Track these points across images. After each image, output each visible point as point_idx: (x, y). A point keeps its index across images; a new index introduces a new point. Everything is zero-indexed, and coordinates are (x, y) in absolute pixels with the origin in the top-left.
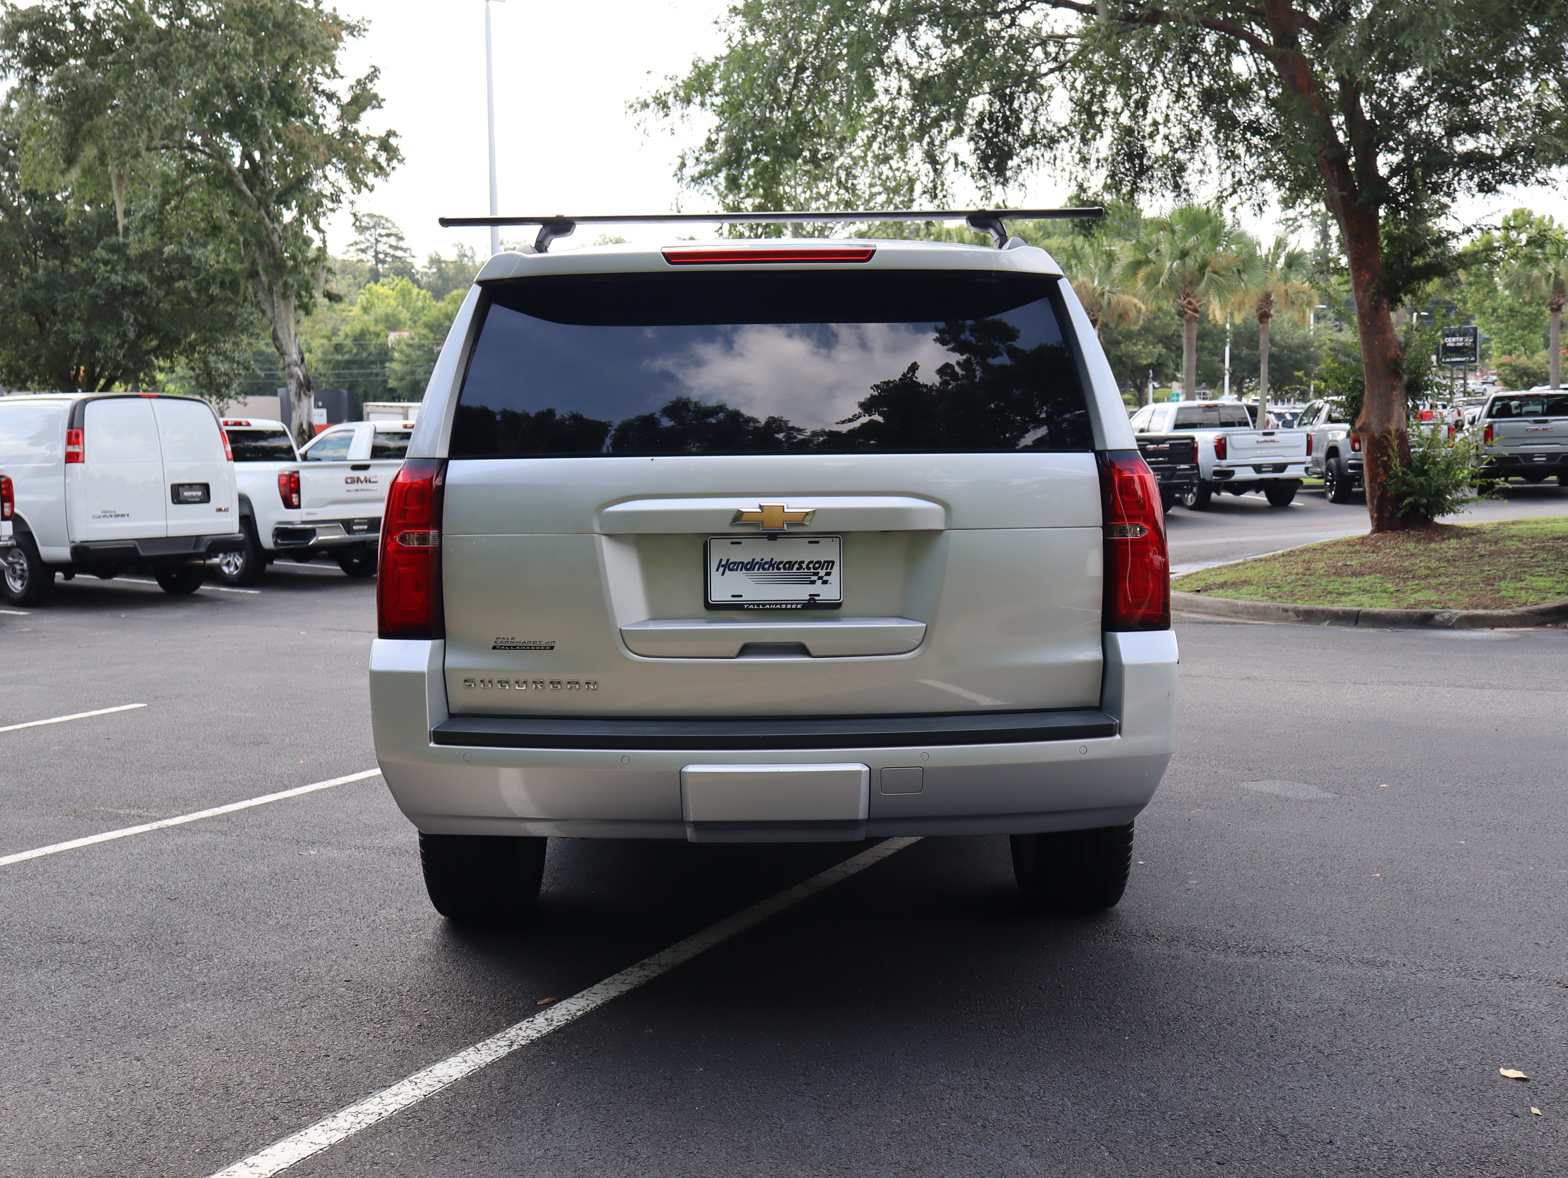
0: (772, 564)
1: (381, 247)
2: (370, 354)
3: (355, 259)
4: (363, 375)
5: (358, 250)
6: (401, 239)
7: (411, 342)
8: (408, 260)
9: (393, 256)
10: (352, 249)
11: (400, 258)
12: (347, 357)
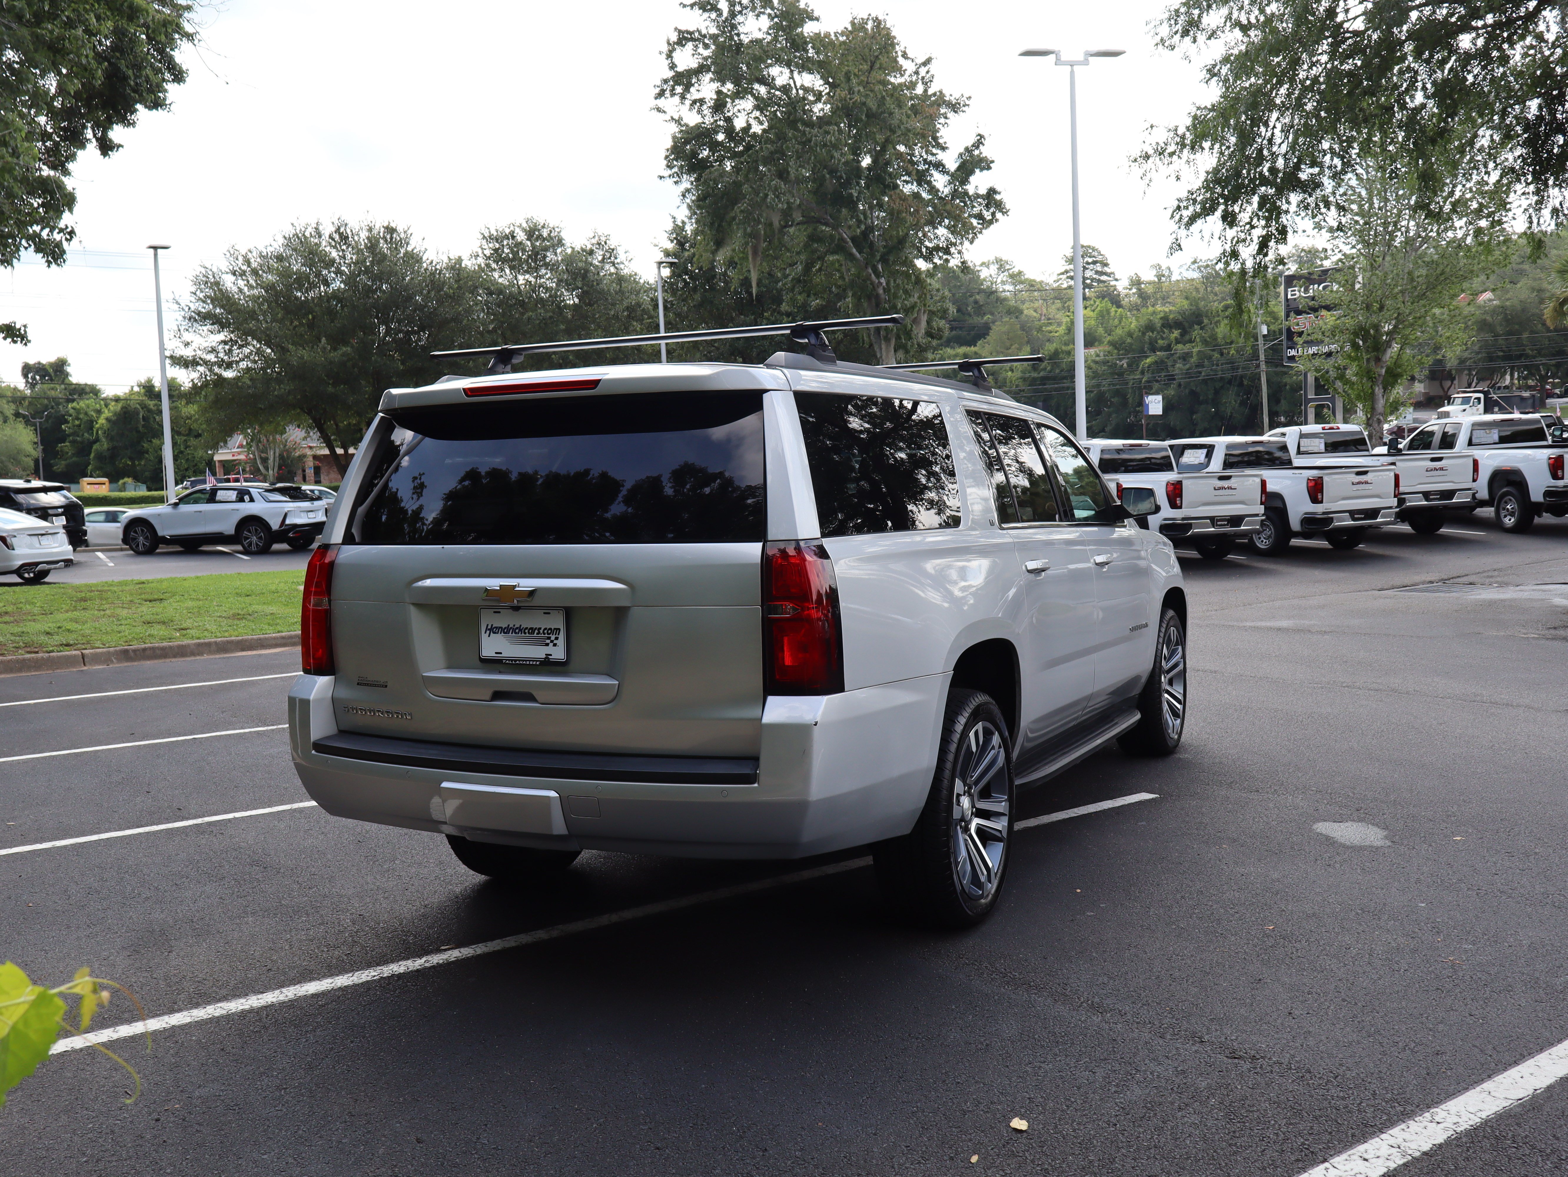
0: (521, 630)
1: (1088, 274)
2: (1062, 371)
3: (1065, 286)
4: (1056, 390)
5: (1068, 277)
6: (1106, 265)
7: (1098, 359)
8: (1112, 283)
9: (1099, 281)
10: (1064, 277)
11: (1104, 282)
12: (1042, 374)
